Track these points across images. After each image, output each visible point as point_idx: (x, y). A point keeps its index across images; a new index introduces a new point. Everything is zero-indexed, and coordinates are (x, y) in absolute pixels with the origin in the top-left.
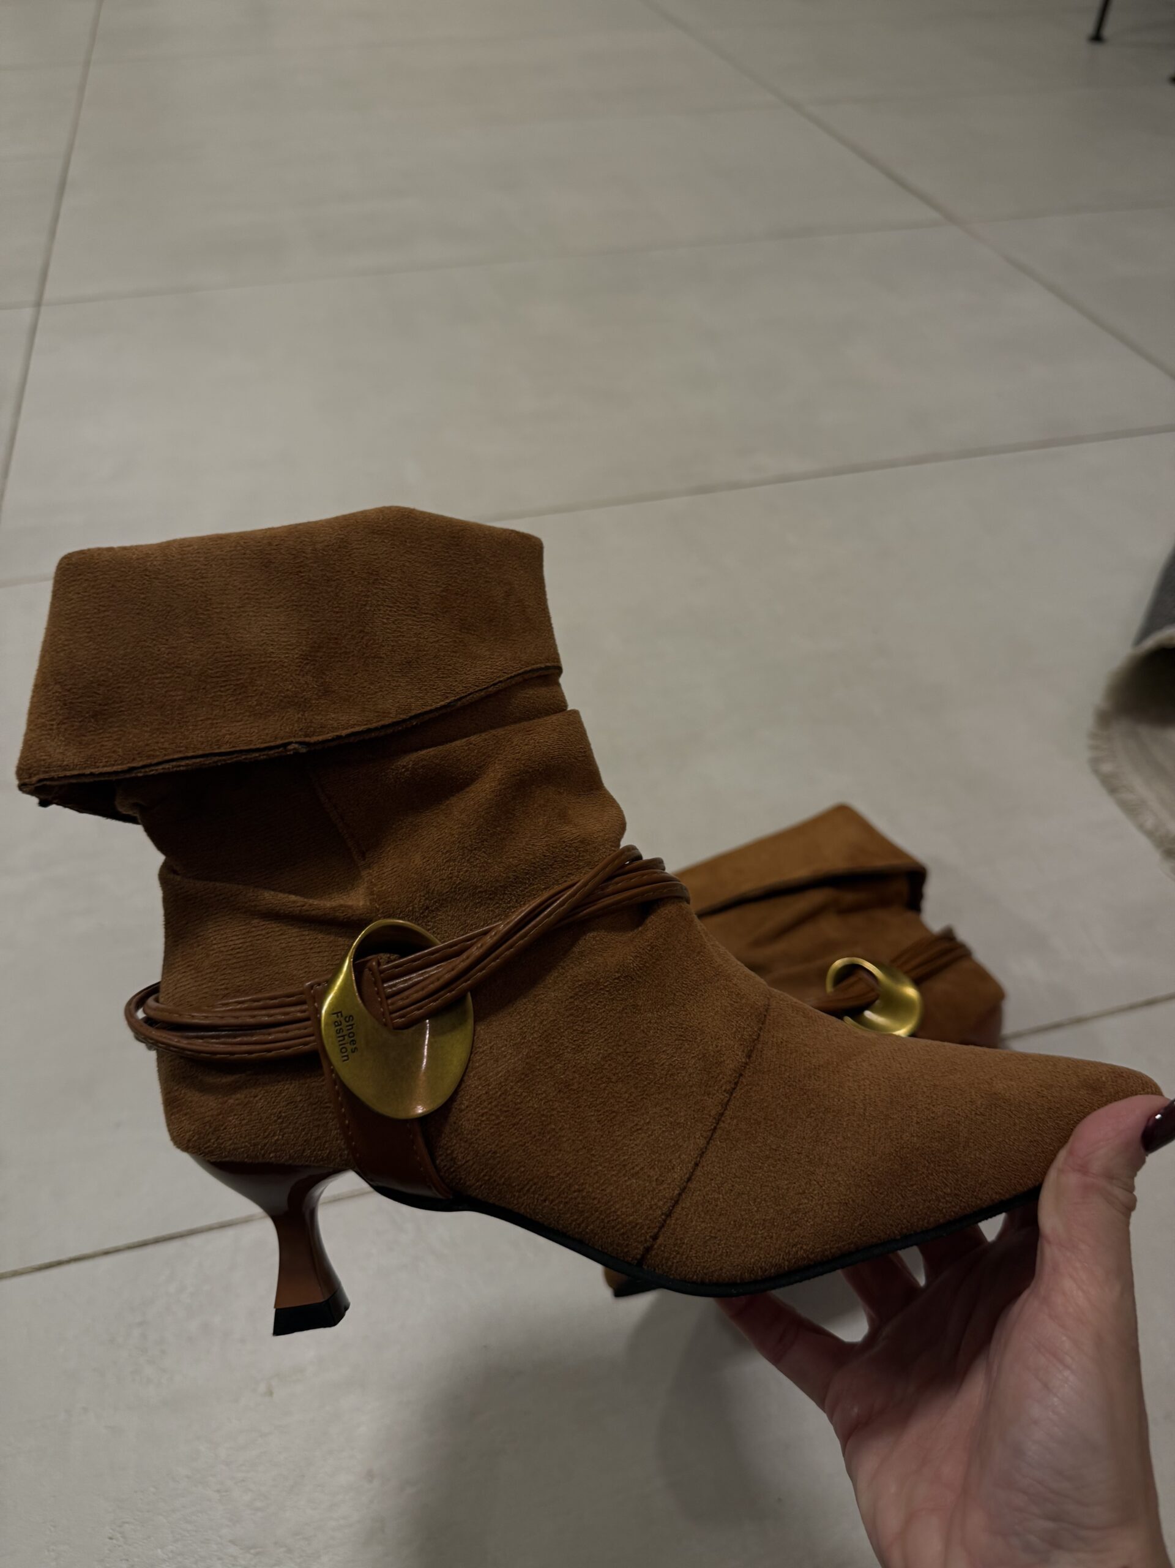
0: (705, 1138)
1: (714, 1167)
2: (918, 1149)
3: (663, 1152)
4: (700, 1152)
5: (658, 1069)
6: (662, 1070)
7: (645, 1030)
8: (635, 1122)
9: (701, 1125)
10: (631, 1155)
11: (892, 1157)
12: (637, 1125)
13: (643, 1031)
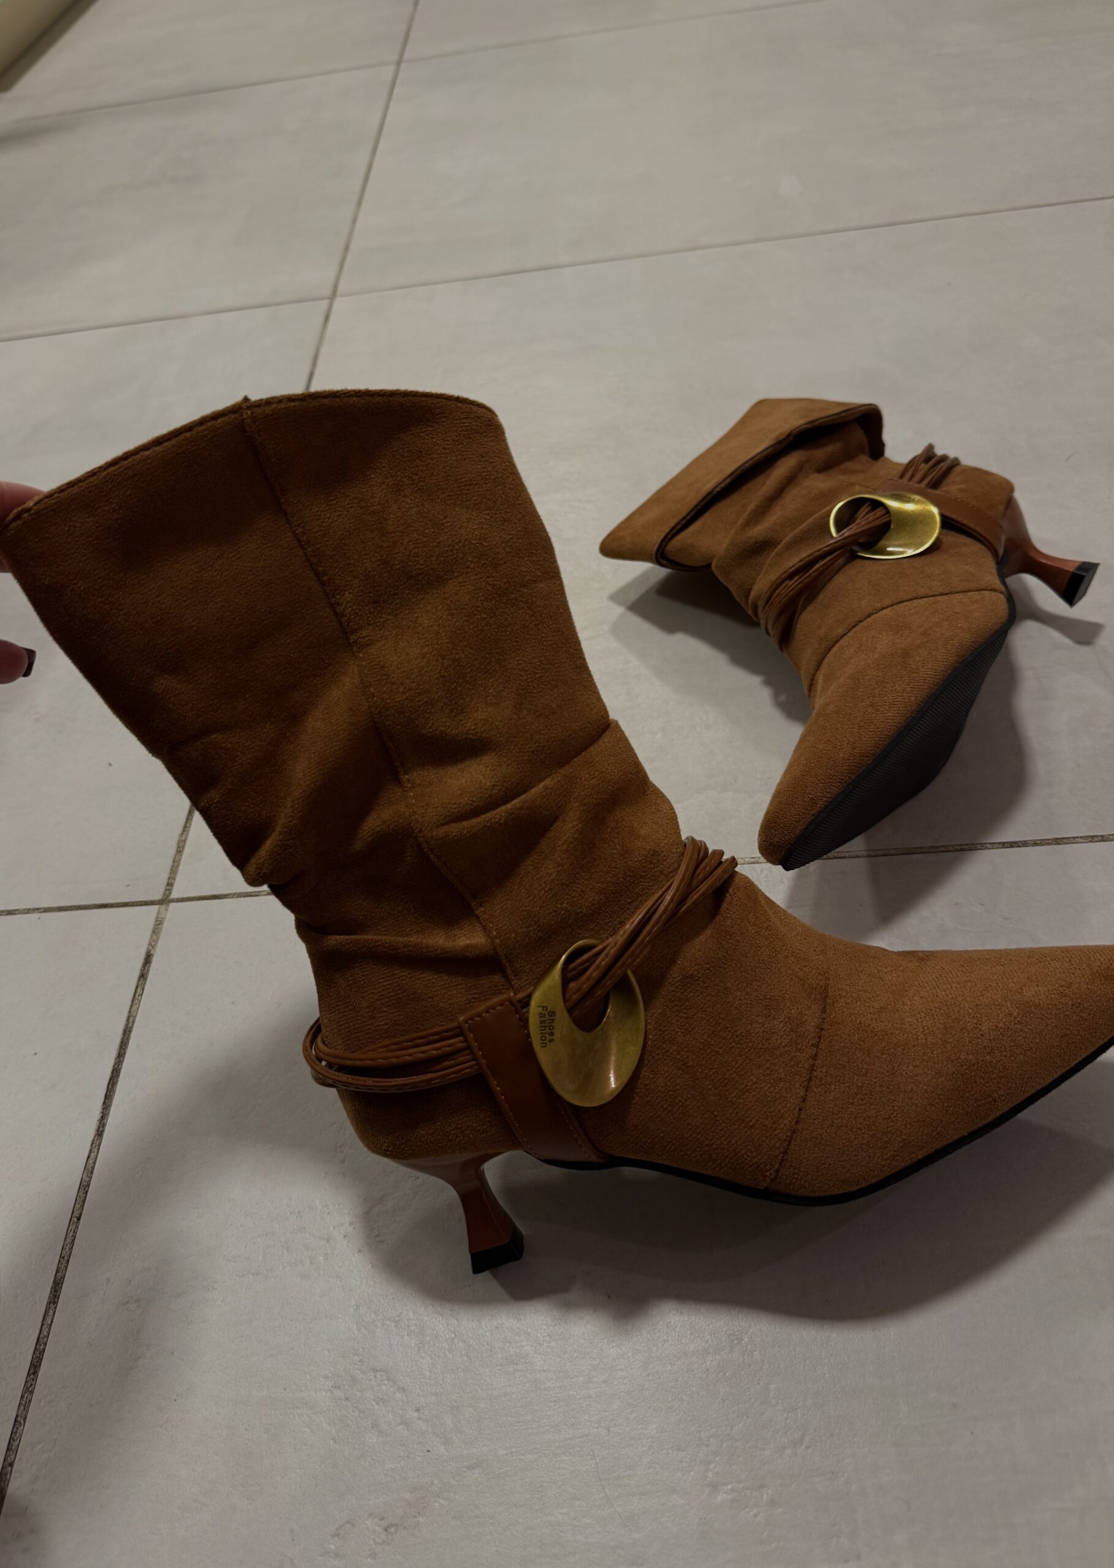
0: (804, 1087)
1: (815, 1109)
2: (974, 1065)
3: (772, 1104)
4: (802, 1099)
5: (754, 1037)
6: (758, 1037)
7: (738, 1007)
8: (745, 1084)
9: (798, 1077)
10: (747, 1111)
11: (955, 1076)
12: (746, 1086)
13: (736, 1008)
